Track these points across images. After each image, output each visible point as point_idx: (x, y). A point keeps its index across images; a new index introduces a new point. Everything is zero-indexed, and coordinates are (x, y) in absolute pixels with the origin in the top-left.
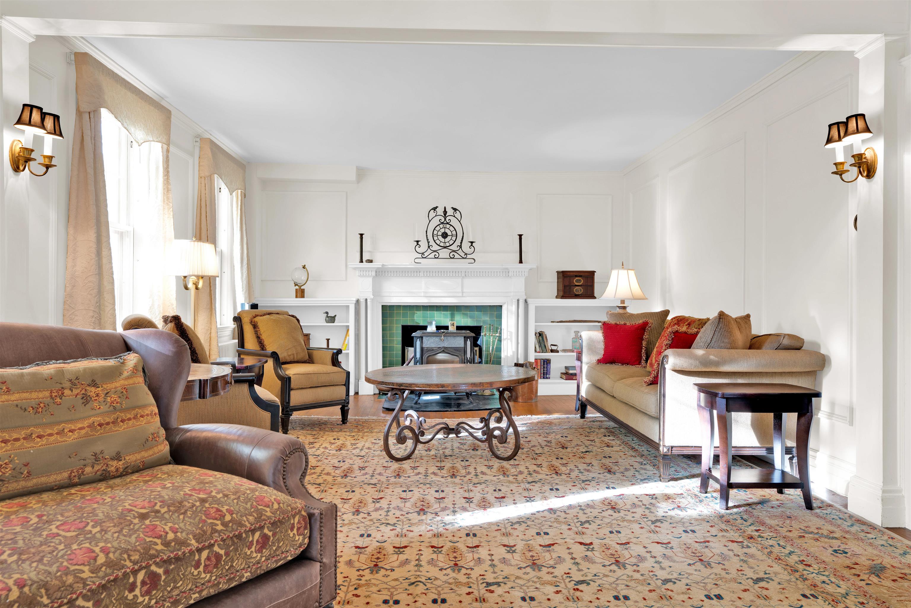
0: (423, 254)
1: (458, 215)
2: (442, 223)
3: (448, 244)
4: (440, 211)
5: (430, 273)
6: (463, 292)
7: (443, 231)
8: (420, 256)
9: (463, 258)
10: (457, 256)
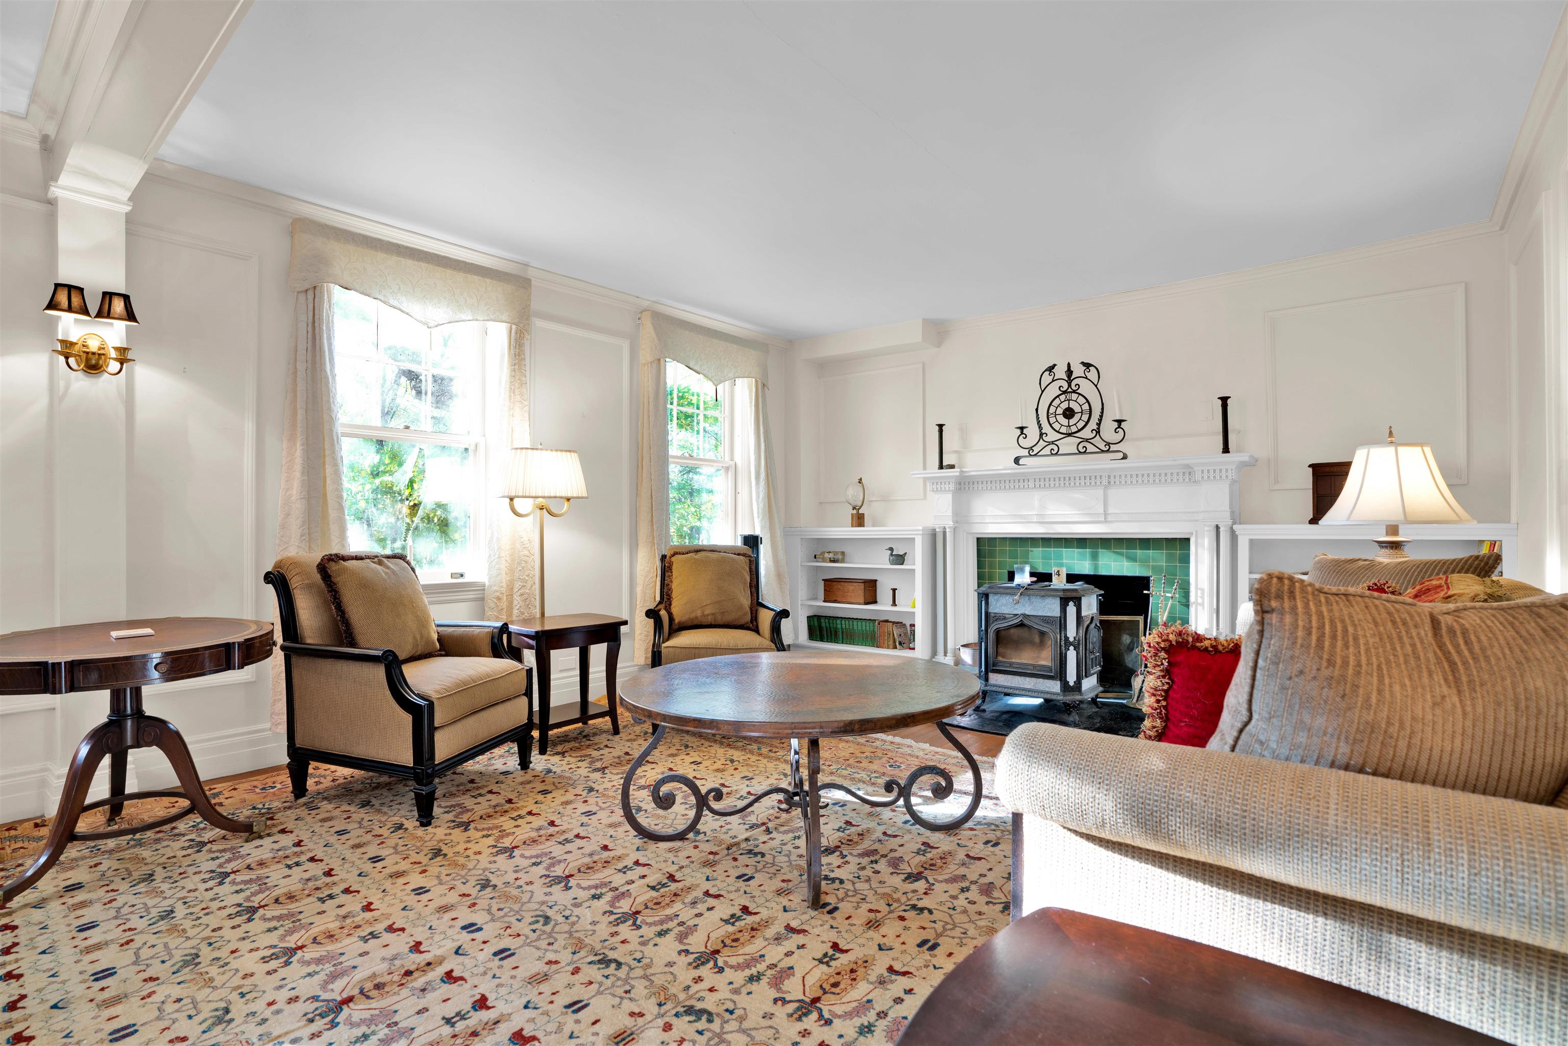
0: (1031, 448)
1: (1092, 375)
2: (1065, 392)
3: (1074, 429)
4: (1060, 372)
5: (1044, 481)
6: (1106, 514)
7: (1065, 405)
8: (1026, 452)
9: (1103, 451)
10: (1091, 448)
